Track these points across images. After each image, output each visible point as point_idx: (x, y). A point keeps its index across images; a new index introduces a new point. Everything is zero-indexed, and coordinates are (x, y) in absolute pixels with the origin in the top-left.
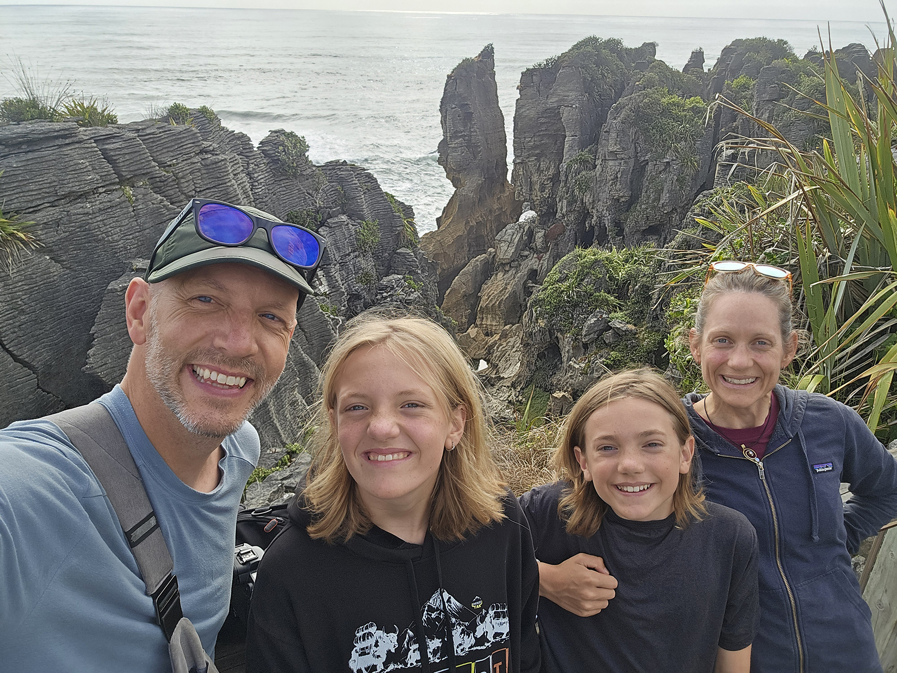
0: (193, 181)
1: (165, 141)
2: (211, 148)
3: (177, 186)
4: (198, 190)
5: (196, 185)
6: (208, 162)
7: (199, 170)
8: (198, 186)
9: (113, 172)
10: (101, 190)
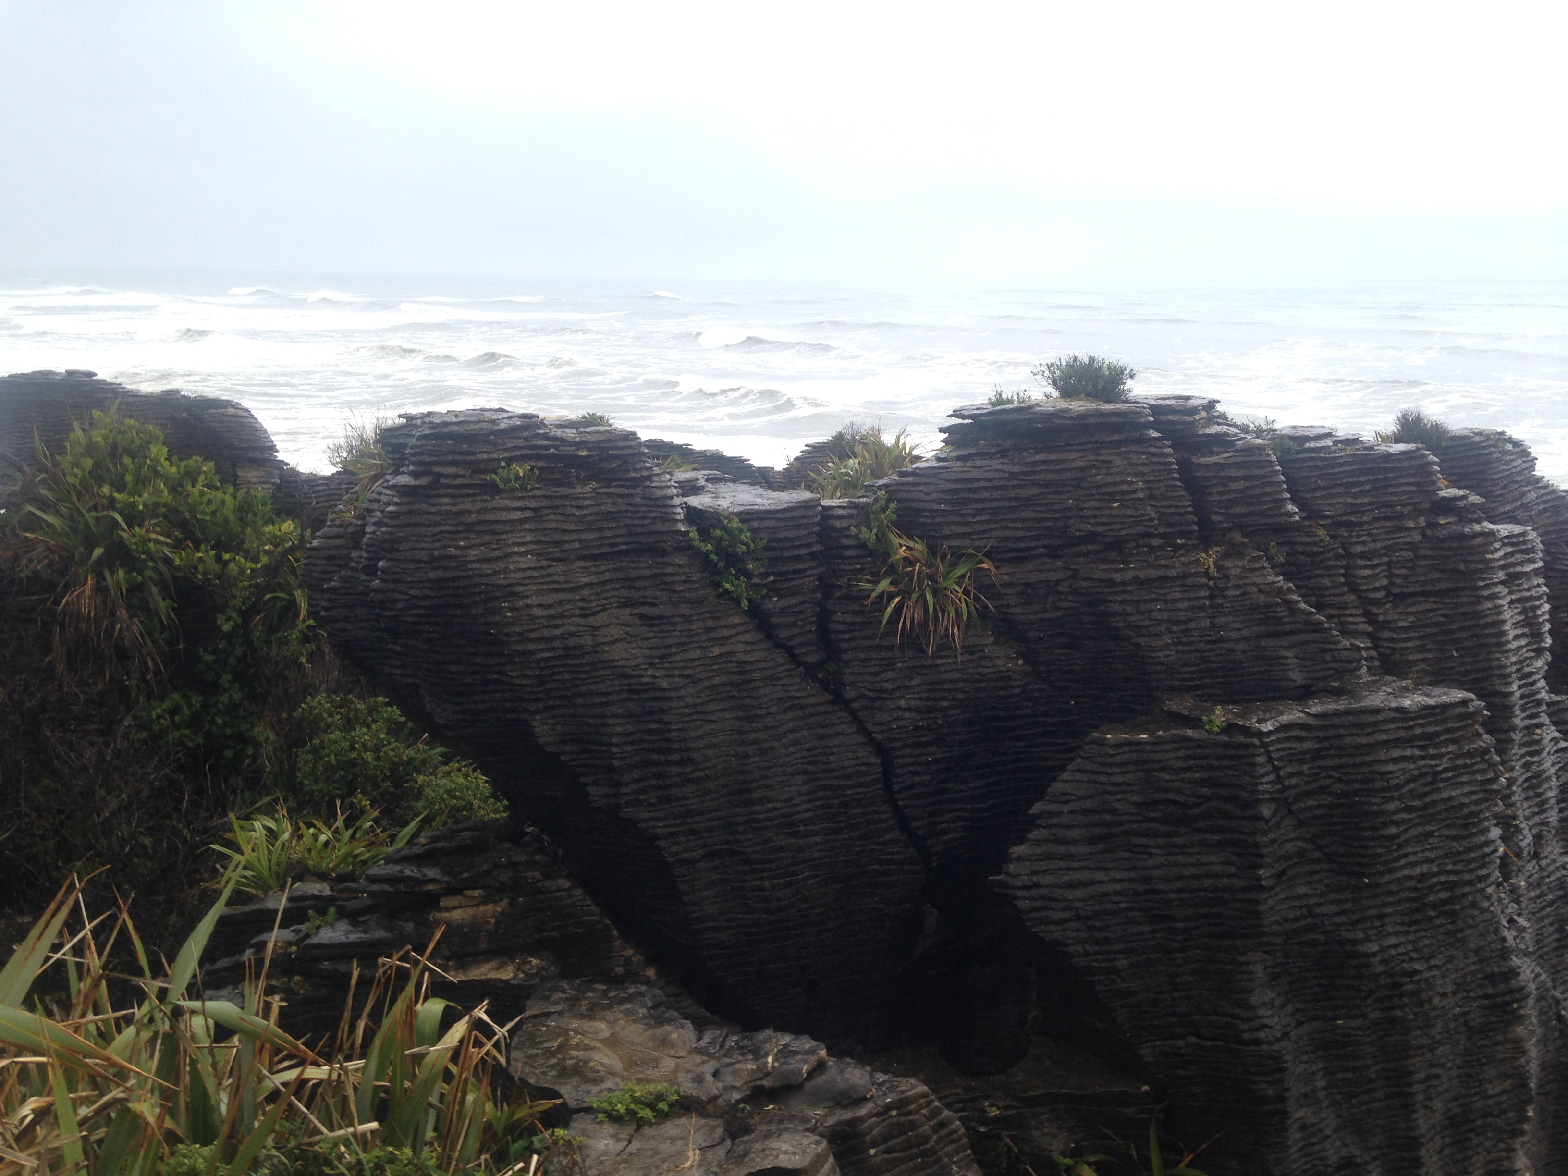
0: (1389, 569)
1: (1343, 469)
2: (1460, 504)
3: (1342, 571)
4: (1396, 590)
5: (1394, 580)
6: (1442, 533)
7: (1413, 547)
8: (1398, 581)
9: (1190, 509)
10: (1155, 542)
